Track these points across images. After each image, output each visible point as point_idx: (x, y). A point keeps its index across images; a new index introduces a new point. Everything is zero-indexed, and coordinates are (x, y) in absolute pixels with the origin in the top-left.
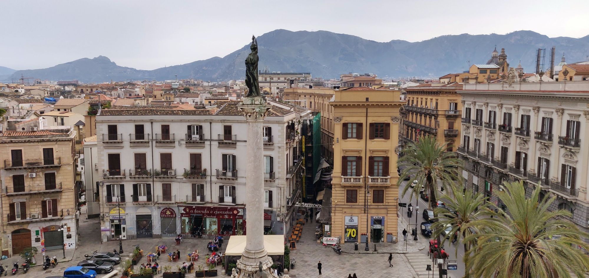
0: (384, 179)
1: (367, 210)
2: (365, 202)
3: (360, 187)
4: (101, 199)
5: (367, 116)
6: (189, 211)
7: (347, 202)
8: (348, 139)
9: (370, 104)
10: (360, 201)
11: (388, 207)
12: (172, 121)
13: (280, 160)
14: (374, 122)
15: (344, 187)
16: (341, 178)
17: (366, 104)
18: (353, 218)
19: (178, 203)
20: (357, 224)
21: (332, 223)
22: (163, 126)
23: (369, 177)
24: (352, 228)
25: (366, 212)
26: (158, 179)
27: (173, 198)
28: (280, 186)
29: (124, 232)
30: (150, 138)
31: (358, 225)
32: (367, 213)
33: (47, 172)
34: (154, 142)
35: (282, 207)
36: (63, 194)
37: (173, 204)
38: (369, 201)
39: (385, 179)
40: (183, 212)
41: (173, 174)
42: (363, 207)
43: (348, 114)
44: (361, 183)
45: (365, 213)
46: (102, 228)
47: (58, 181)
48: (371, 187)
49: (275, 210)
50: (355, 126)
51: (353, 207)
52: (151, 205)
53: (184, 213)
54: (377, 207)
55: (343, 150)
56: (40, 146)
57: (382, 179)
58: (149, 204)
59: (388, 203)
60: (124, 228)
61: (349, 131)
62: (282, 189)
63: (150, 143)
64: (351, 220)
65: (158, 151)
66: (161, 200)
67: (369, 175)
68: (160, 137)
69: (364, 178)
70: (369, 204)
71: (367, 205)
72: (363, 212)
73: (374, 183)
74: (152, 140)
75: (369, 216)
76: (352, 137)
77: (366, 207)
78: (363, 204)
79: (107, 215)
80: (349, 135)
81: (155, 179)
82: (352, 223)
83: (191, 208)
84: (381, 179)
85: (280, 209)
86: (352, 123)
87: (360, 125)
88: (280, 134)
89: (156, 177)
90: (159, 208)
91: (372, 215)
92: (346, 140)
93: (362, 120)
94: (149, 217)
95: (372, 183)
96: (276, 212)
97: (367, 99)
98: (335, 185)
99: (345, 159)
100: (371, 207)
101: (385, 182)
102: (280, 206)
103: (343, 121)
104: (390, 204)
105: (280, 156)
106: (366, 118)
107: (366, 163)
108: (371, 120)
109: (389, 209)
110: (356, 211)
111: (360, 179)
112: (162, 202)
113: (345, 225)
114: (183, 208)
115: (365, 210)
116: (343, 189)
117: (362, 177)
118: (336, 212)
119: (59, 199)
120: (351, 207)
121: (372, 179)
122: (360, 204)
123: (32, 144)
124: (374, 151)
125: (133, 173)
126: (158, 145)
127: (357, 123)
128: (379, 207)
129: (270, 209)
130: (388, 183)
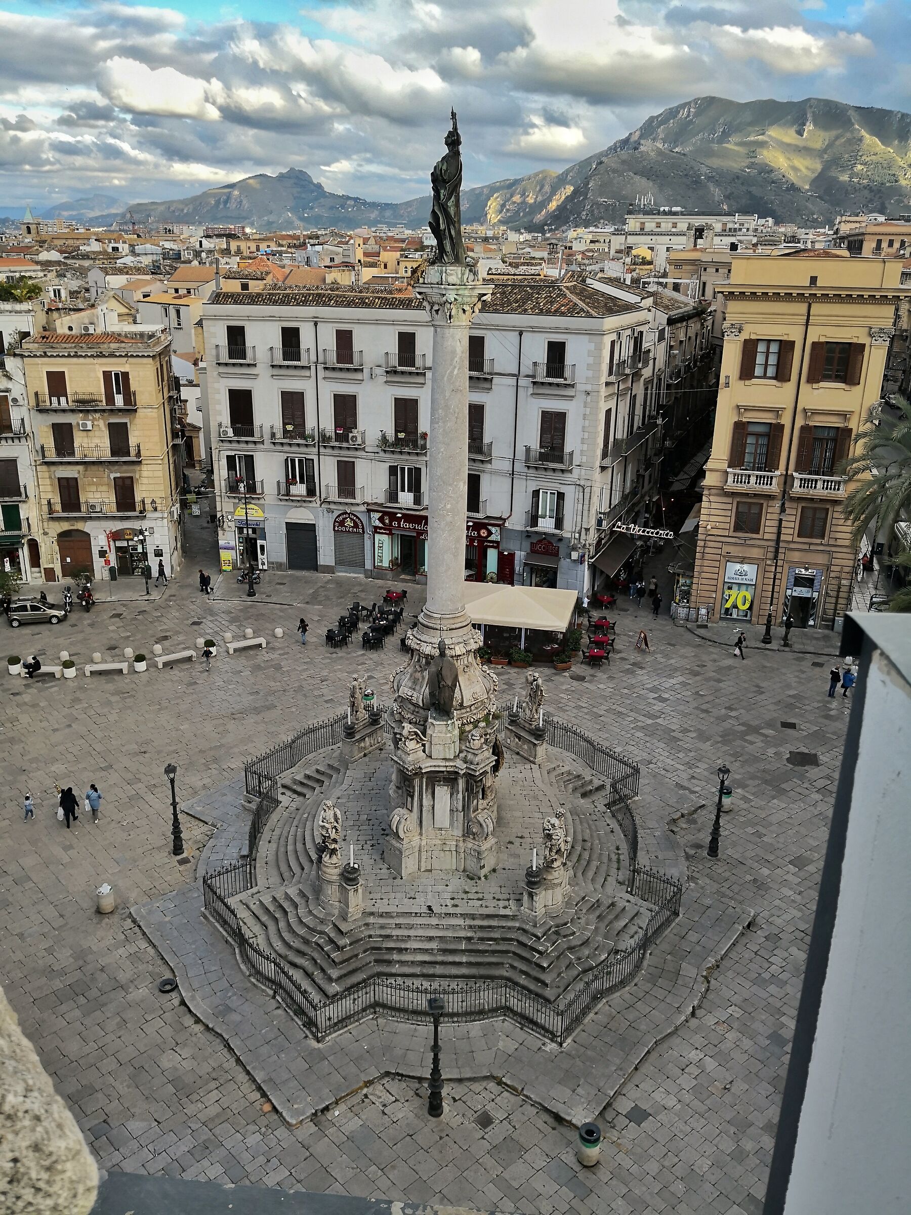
0: (832, 482)
2: (779, 534)
3: (770, 497)
4: (216, 483)
5: (807, 325)
6: (391, 522)
7: (735, 532)
8: (754, 381)
9: (819, 293)
10: (767, 530)
11: (834, 549)
12: (359, 322)
13: (587, 422)
14: (823, 339)
15: (733, 494)
16: (727, 473)
17: (807, 293)
18: (746, 568)
19: (368, 504)
20: (753, 583)
21: (696, 574)
22: (339, 333)
23: (796, 475)
26: (329, 451)
27: (358, 493)
28: (582, 483)
29: (263, 554)
30: (313, 358)
31: (754, 586)
33: (112, 421)
34: (320, 367)
35: (583, 530)
36: (144, 468)
37: (358, 505)
38: (788, 531)
39: (835, 482)
40: (378, 523)
41: (359, 441)
42: (773, 544)
43: (760, 318)
44: (775, 487)
46: (221, 543)
47: (133, 441)
48: (799, 499)
49: (567, 535)
50: (774, 348)
51: (747, 542)
52: (313, 505)
53: (381, 525)
54: (806, 547)
55: (738, 407)
56: (97, 366)
57: (828, 481)
58: (310, 502)
59: (836, 539)
60: (262, 547)
61: (760, 359)
62: (587, 490)
63: (313, 368)
64: (740, 572)
65: (329, 389)
66: (334, 496)
67: (796, 471)
68: (332, 358)
69: (783, 478)
70: (790, 538)
71: (784, 542)
72: (771, 556)
73: (806, 490)
74: (317, 362)
75: (786, 566)
76: (765, 376)
77: (781, 544)
78: (774, 537)
79: (230, 517)
80: (758, 371)
81: (322, 450)
82: (742, 580)
83: (393, 516)
84: (824, 481)
85: (580, 533)
86: (769, 341)
87: (786, 347)
89: (325, 447)
90: (330, 511)
91: (793, 565)
92: (747, 382)
93: (794, 334)
94: (310, 529)
95: (802, 490)
96: (569, 540)
97: (814, 280)
98: (710, 489)
99: (740, 429)
100: (792, 546)
101: (834, 489)
102: (578, 528)
103: (744, 336)
104: (839, 542)
106: (804, 328)
107: (791, 441)
108: (815, 334)
109: (835, 555)
110: (756, 553)
111: (772, 478)
112: (337, 499)
114: (378, 515)
115: (776, 552)
116: (729, 500)
117: (777, 473)
118: (707, 550)
119: (137, 476)
120: (743, 542)
121: (801, 480)
122: (767, 536)
123: (82, 360)
124: (815, 413)
125: (280, 434)
126: (329, 374)
127: (781, 341)
128: (812, 547)
129: (558, 531)
130: (840, 492)
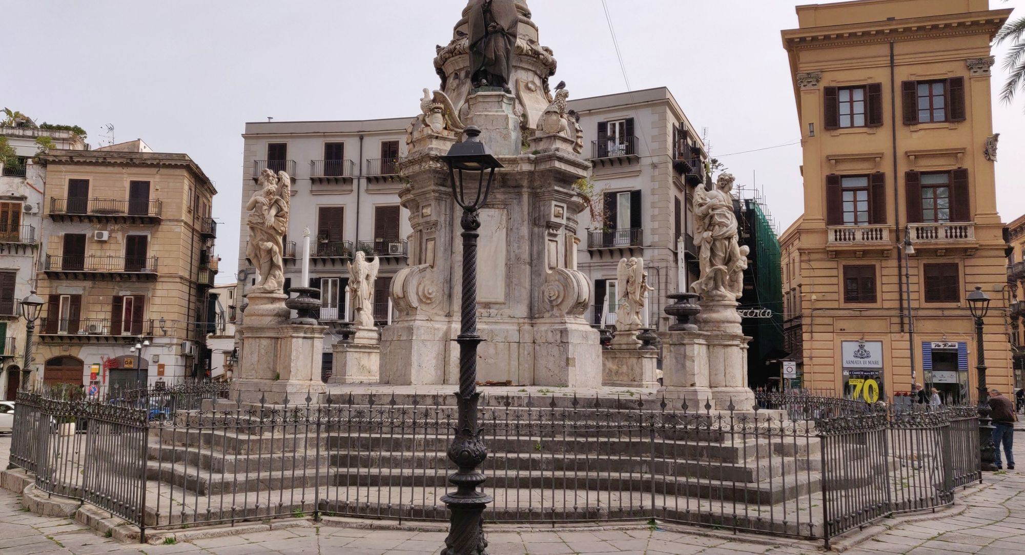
0: (956, 227)
1: (910, 324)
2: (901, 300)
3: (882, 254)
5: (892, 64)
7: (845, 302)
8: (843, 130)
9: (901, 27)
10: (886, 296)
13: (656, 197)
14: (914, 79)
15: (837, 254)
18: (869, 346)
20: (880, 366)
21: (806, 361)
22: (384, 144)
23: (909, 225)
24: (866, 378)
25: (906, 328)
28: (656, 265)
30: (356, 170)
31: (882, 369)
32: (910, 333)
33: (132, 233)
34: (363, 182)
35: (661, 321)
36: (159, 286)
38: (912, 296)
39: (960, 228)
42: (897, 313)
43: (837, 65)
44: (886, 242)
45: (902, 331)
47: (151, 252)
50: (858, 94)
51: (864, 313)
54: (939, 313)
55: (829, 159)
56: (127, 174)
57: (951, 228)
61: (844, 109)
62: (663, 273)
63: (355, 180)
64: (862, 353)
65: (371, 201)
67: (908, 221)
68: (377, 168)
69: (894, 230)
70: (914, 304)
71: (909, 309)
72: (897, 328)
73: (925, 241)
74: (360, 175)
75: (918, 340)
76: (852, 126)
77: (906, 312)
78: (896, 304)
80: (844, 121)
82: (865, 363)
86: (851, 88)
87: (873, 93)
88: (655, 132)
91: (927, 338)
92: (832, 133)
93: (880, 76)
95: (920, 241)
97: (891, 19)
98: (808, 253)
99: (832, 184)
100: (921, 313)
101: (961, 236)
105: (657, 187)
106: (888, 70)
107: (896, 190)
108: (903, 74)
110: (875, 325)
111: (881, 230)
113: (844, 369)
115: (902, 324)
116: (834, 264)
117: (886, 225)
118: (815, 328)
119: (150, 296)
120: (857, 313)
121: (917, 229)
122: (887, 305)
123: (110, 169)
124: (918, 156)
126: (371, 186)
127: (865, 86)
128: (947, 313)
130: (969, 238)
